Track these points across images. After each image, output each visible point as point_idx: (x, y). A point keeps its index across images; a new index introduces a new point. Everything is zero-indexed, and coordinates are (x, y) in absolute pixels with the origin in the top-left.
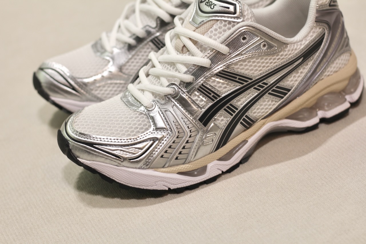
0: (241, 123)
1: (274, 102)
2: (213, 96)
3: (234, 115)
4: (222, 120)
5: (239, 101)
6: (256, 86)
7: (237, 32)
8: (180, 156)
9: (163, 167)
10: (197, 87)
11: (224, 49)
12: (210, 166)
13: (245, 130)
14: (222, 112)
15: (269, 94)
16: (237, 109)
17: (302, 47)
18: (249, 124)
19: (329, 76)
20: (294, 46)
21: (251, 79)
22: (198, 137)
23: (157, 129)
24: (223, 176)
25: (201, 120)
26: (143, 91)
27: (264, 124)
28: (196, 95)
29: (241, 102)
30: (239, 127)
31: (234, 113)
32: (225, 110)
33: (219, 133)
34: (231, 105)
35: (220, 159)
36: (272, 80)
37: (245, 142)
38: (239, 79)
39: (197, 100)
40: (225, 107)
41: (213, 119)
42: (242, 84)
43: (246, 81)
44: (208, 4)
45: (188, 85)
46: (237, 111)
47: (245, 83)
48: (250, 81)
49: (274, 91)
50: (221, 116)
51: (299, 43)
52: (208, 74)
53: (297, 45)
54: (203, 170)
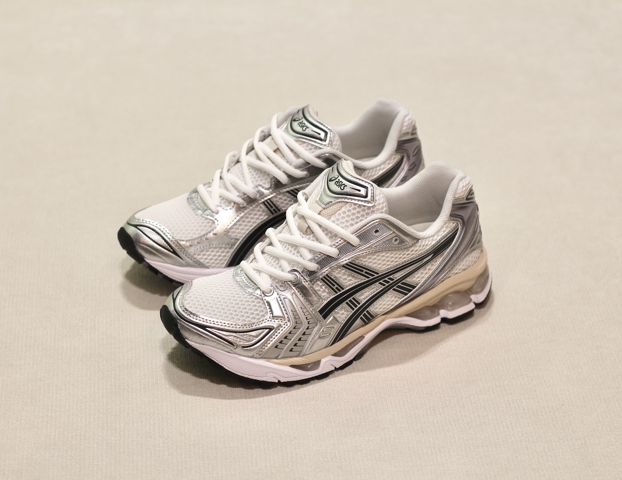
0: (361, 318)
1: (397, 299)
2: (337, 288)
3: (356, 309)
4: (343, 314)
5: (362, 295)
6: (381, 281)
7: (370, 224)
8: (295, 348)
9: (276, 358)
10: (321, 277)
11: (355, 240)
12: (323, 361)
13: (363, 326)
14: (344, 304)
15: (394, 290)
16: (359, 304)
17: (434, 243)
18: (369, 319)
19: (456, 274)
20: (425, 241)
21: (378, 274)
22: (316, 329)
23: (274, 317)
24: (336, 372)
25: (321, 312)
26: (259, 271)
27: (383, 320)
28: (318, 285)
29: (363, 296)
30: (358, 321)
31: (356, 307)
32: (347, 303)
33: (337, 327)
34: (354, 299)
35: (335, 355)
36: (398, 276)
37: (362, 337)
38: (366, 272)
39: (319, 290)
40: (347, 301)
41: (333, 313)
42: (368, 278)
43: (372, 275)
44: (338, 184)
45: (311, 273)
46: (359, 306)
47: (371, 278)
48: (376, 275)
49: (399, 287)
50: (342, 309)
51: (431, 239)
52: (334, 264)
53: (429, 241)
54: (316, 364)
